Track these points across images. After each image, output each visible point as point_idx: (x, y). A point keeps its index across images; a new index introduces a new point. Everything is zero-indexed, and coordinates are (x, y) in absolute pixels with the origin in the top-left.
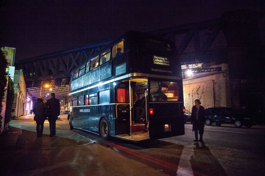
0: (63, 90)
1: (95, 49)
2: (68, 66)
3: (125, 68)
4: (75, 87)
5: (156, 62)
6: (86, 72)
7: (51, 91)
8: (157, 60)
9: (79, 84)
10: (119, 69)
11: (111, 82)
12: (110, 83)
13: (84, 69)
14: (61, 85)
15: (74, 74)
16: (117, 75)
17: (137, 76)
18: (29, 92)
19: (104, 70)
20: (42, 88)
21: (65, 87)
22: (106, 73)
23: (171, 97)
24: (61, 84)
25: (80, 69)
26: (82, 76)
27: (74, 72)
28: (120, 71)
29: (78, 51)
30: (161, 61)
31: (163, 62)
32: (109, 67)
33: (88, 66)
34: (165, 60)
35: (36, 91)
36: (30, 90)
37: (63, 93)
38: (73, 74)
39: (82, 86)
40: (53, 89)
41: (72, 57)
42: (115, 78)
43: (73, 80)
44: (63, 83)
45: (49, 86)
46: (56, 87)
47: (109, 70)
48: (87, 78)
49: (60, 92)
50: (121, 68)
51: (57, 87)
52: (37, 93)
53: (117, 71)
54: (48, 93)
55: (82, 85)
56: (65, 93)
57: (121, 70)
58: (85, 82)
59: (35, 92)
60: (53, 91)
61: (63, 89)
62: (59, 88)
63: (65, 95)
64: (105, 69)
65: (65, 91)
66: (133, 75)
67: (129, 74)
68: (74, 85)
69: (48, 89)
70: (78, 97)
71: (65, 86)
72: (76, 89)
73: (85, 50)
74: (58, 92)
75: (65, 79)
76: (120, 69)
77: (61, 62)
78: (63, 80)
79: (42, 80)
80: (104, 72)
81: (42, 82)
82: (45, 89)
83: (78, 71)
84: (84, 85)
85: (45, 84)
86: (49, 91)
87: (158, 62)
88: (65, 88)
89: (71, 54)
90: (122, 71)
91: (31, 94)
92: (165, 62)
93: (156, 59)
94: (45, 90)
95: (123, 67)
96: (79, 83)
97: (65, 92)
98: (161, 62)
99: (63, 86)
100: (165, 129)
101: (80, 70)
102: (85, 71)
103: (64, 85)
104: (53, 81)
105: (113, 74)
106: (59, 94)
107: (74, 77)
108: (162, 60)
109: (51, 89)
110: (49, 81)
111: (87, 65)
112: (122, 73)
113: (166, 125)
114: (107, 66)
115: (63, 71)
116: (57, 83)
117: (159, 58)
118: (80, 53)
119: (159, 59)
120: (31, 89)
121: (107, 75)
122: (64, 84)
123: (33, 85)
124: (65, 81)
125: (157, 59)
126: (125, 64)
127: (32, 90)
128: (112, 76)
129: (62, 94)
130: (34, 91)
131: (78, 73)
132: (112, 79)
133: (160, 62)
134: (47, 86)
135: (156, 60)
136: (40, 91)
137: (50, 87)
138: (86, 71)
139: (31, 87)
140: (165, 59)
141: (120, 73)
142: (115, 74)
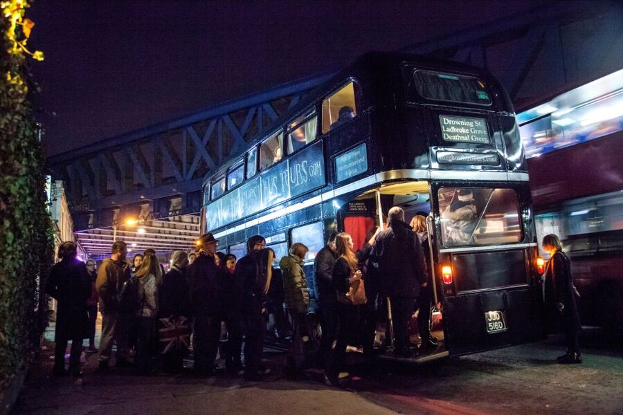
0: (174, 230)
1: (257, 111)
2: (184, 162)
3: (364, 159)
4: (218, 220)
5: (450, 134)
6: (248, 177)
7: (140, 236)
8: (453, 130)
9: (230, 211)
10: (347, 163)
11: (324, 199)
12: (323, 203)
13: (243, 167)
14: (170, 218)
15: (212, 184)
16: (340, 178)
17: (399, 177)
18: (81, 241)
19: (301, 166)
20: (118, 229)
21: (180, 221)
22: (309, 175)
23: (497, 231)
24: (170, 213)
25: (228, 169)
26: (237, 187)
27: (213, 179)
28: (351, 168)
29: (211, 119)
30: (463, 131)
31: (470, 134)
32: (315, 159)
33: (253, 158)
34: (477, 128)
35: (101, 238)
36: (84, 237)
37: (176, 238)
38: (209, 185)
39: (240, 217)
40: (148, 231)
41: (195, 136)
42: (335, 188)
43: (211, 201)
44: (175, 211)
45: (137, 222)
46: (154, 224)
47: (317, 168)
48: (252, 191)
49: (166, 238)
50: (353, 159)
51: (157, 223)
52: (102, 243)
53: (340, 169)
54: (134, 240)
55: (240, 214)
56: (180, 239)
57: (352, 164)
58: (248, 202)
59: (97, 242)
60: (146, 236)
61: (175, 228)
62: (163, 227)
63: (180, 243)
64: (305, 164)
65: (180, 234)
66: (386, 176)
67: (377, 175)
68: (216, 215)
69: (135, 229)
70: (229, 247)
71: (180, 218)
72: (222, 224)
73: (229, 114)
74: (161, 237)
75: (180, 199)
76: (350, 161)
77: (165, 151)
78: (174, 201)
79: (117, 207)
80: (302, 172)
81: (117, 211)
82: (125, 230)
83: (224, 175)
84: (244, 213)
85: (124, 216)
86: (135, 236)
87: (455, 134)
88: (180, 224)
89: (190, 129)
90: (356, 166)
91: (85, 248)
92: (475, 132)
93: (449, 126)
94: (124, 235)
95: (358, 157)
96: (230, 207)
97: (180, 236)
98: (464, 135)
99: (174, 220)
100: (490, 325)
101: (228, 172)
102: (245, 174)
103: (177, 218)
104: (145, 206)
105: (330, 177)
106: (163, 242)
107: (213, 192)
108: (466, 127)
109: (142, 231)
110: (135, 207)
111: (249, 158)
112: (356, 172)
113: (491, 313)
114: (309, 156)
115: (174, 177)
116: (158, 211)
117: (458, 123)
118: (217, 122)
119: (456, 126)
120: (87, 232)
121: (311, 179)
122: (177, 213)
123: (91, 221)
124: (178, 204)
125: (452, 125)
126: (364, 147)
127: (90, 237)
128: (326, 182)
129: (172, 243)
130: (95, 238)
131: (224, 179)
132: (327, 191)
133: (460, 134)
134: (130, 222)
135: (449, 130)
136: (113, 239)
137: (139, 224)
138: (248, 173)
139: (87, 228)
140: (474, 124)
141: (350, 174)
142: (335, 177)
